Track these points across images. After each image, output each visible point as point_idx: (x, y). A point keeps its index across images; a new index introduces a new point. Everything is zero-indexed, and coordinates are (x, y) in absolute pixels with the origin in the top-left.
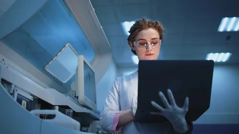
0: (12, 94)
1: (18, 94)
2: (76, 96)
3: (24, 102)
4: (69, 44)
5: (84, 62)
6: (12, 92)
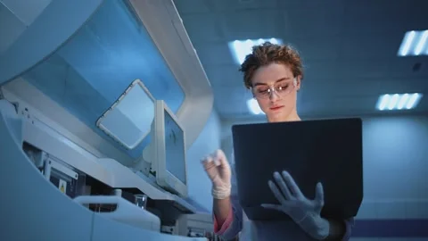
0: (42, 169)
1: (52, 168)
2: (152, 171)
3: (63, 183)
4: (138, 80)
5: (165, 111)
6: (42, 165)
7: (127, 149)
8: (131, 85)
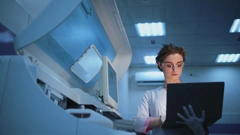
3: (56, 102)
4: (93, 45)
5: (108, 62)
6: (46, 92)
7: (85, 83)
8: (89, 48)
